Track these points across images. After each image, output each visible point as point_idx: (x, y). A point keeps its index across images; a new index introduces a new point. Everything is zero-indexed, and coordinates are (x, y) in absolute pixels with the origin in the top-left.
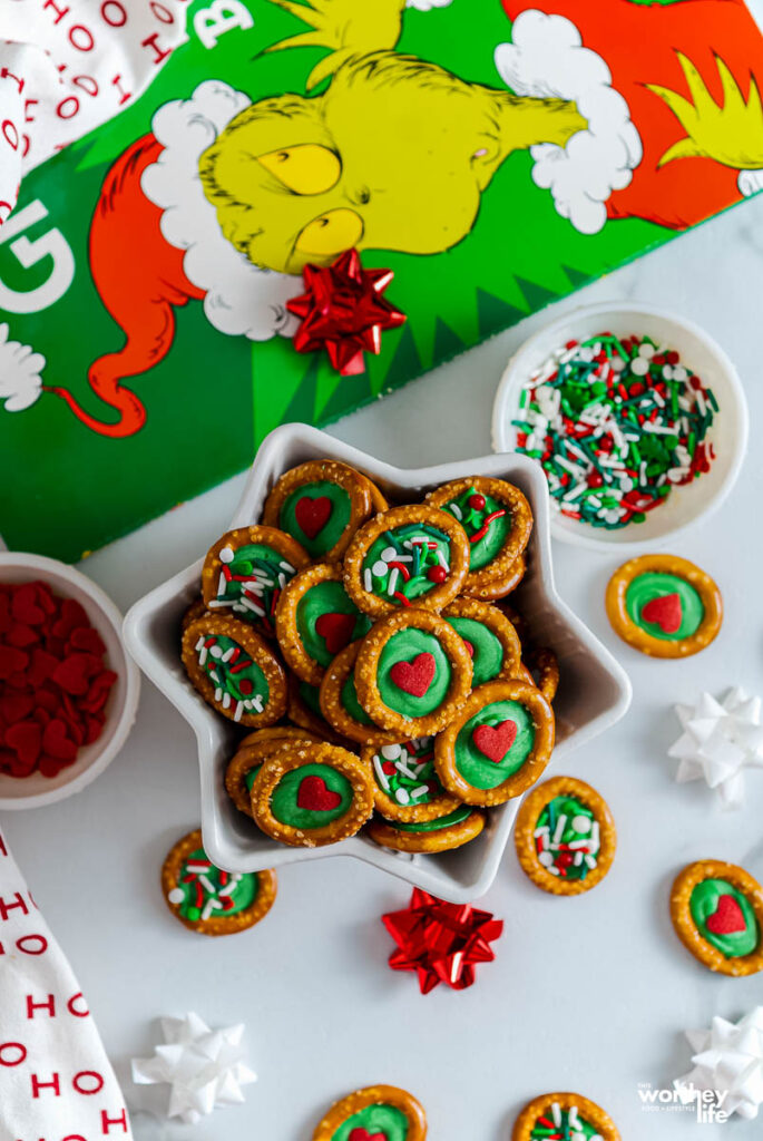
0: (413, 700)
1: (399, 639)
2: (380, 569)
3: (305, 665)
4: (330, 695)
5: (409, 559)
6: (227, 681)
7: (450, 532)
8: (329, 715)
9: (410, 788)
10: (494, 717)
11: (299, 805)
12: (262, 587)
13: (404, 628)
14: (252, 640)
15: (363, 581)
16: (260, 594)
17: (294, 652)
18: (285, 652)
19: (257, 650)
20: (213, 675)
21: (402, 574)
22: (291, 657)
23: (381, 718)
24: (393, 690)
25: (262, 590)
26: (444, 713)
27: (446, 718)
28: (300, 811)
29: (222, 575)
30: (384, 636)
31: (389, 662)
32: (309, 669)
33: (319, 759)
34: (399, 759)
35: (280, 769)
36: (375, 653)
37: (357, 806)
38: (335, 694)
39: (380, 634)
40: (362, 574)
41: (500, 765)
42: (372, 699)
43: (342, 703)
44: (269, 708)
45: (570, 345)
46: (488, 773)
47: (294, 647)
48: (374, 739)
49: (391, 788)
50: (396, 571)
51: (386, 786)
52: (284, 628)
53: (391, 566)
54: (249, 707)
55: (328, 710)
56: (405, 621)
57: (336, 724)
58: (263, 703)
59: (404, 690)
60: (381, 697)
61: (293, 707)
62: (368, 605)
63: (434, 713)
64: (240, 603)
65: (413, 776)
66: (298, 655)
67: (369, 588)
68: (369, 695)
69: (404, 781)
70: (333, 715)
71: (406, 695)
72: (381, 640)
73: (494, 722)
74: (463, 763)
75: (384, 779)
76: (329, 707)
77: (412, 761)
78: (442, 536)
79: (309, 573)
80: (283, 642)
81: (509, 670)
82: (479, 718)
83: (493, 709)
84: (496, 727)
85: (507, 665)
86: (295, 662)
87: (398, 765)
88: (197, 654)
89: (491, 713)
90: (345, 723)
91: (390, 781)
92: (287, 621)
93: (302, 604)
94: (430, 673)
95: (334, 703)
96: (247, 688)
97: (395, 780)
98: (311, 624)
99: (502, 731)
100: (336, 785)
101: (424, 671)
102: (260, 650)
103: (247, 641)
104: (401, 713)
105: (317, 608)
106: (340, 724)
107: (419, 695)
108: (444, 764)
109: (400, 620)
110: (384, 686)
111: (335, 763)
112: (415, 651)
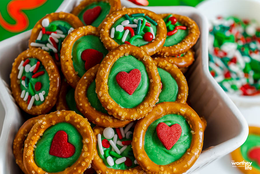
0: (126, 95)
1: (124, 59)
2: (120, 29)
3: (71, 72)
4: (81, 88)
5: (135, 26)
6: (29, 84)
7: (158, 21)
8: (78, 99)
9: (115, 158)
10: (170, 121)
11: (51, 153)
12: (59, 37)
13: (127, 54)
14: (47, 57)
15: (110, 33)
16: (57, 41)
17: (67, 63)
18: (62, 63)
19: (48, 62)
20: (23, 83)
21: (130, 33)
22: (65, 66)
23: (106, 101)
24: (116, 87)
25: (59, 39)
26: (142, 107)
27: (143, 110)
28: (50, 157)
29: (41, 32)
30: (116, 55)
31: (117, 71)
32: (73, 75)
33: (68, 118)
34: (112, 139)
35: (44, 123)
36: (110, 64)
37: (83, 155)
38: (84, 87)
39: (114, 53)
40: (110, 30)
41: (170, 151)
42: (103, 88)
43: (86, 94)
44: (47, 98)
45: (219, 18)
46: (162, 155)
47: (67, 61)
48: (100, 118)
49: (105, 155)
50: (128, 31)
51: (102, 153)
52: (65, 50)
53: (126, 28)
54: (37, 99)
55: (78, 95)
56: (128, 49)
57: (81, 104)
58: (45, 96)
59: (121, 87)
60: (109, 90)
61: (60, 103)
62: (111, 43)
63: (137, 107)
64: (46, 46)
65: (119, 152)
66: (69, 67)
67: (113, 36)
68: (103, 86)
69: (113, 153)
70: (80, 99)
71: (122, 91)
72: (114, 57)
73: (170, 124)
74: (148, 146)
75: (102, 149)
76: (79, 94)
77: (120, 143)
78: (154, 22)
79: (84, 27)
80: (62, 57)
81: (181, 100)
82: (161, 121)
83: (169, 118)
84: (171, 126)
85: (180, 97)
86: (66, 69)
87: (111, 142)
88: (18, 71)
89: (168, 120)
90: (86, 105)
91: (105, 151)
92: (68, 47)
93: (77, 43)
94: (138, 79)
95: (82, 92)
96: (38, 87)
97: (107, 152)
98: (80, 53)
99: (174, 129)
100: (74, 138)
101: (134, 78)
102: (50, 62)
103: (45, 57)
104: (118, 102)
105: (84, 45)
106: (84, 105)
107: (129, 93)
108: (137, 141)
109: (126, 48)
110: (111, 84)
111: (76, 121)
112: (131, 67)
